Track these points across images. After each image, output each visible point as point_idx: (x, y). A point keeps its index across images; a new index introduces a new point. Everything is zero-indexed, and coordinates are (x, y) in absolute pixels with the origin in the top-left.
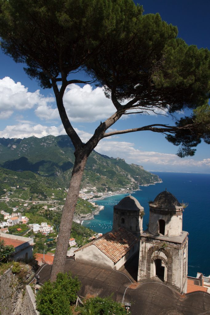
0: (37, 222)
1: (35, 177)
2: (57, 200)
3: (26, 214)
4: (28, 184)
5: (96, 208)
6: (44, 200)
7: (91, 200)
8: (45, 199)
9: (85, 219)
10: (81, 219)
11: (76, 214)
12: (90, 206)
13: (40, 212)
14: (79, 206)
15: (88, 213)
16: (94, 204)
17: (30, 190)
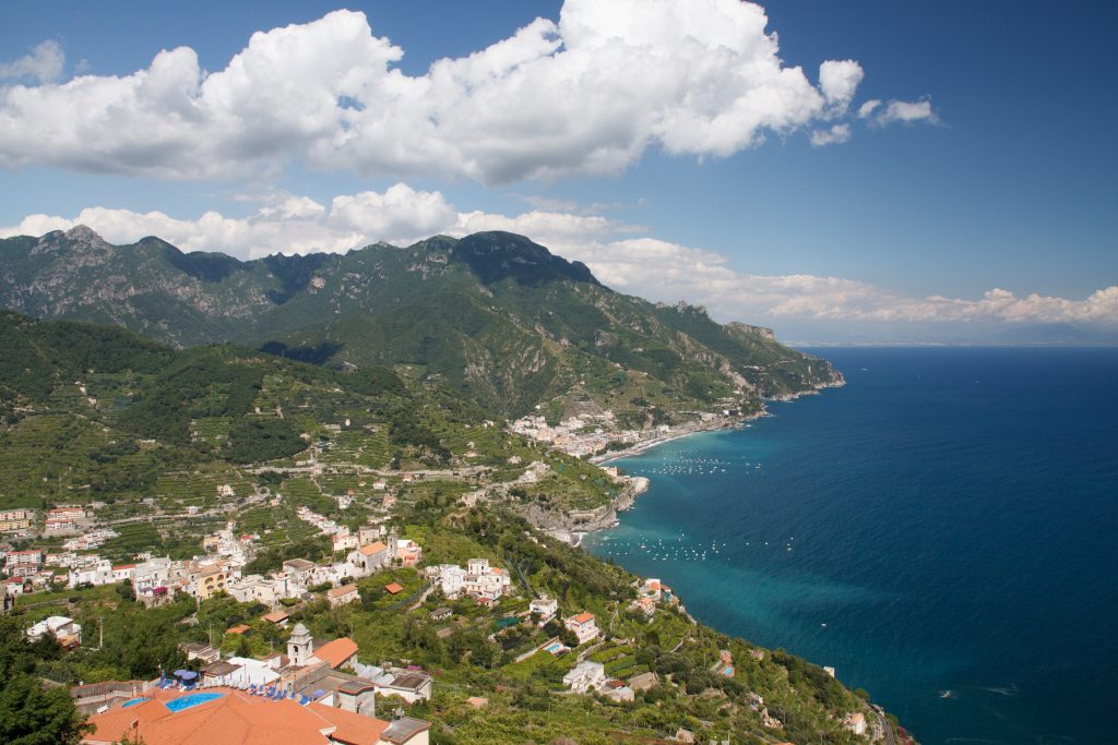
0: (452, 557)
1: (403, 386)
2: (490, 463)
3: (410, 528)
4: (380, 413)
5: (623, 485)
6: (439, 467)
7: (600, 458)
8: (445, 462)
9: (587, 528)
10: (573, 529)
11: (557, 510)
12: (600, 481)
13: (454, 519)
14: (565, 482)
15: (598, 506)
16: (613, 473)
17: (391, 433)
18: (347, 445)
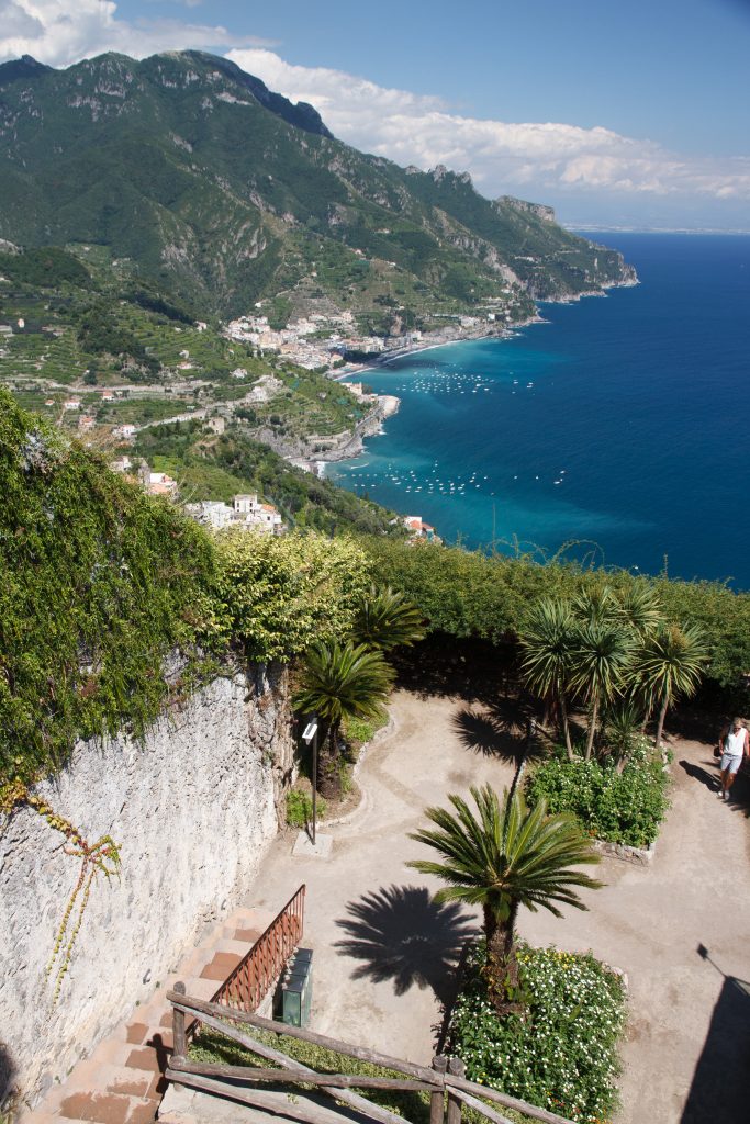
0: (213, 493)
1: (87, 274)
2: (205, 377)
3: (158, 460)
4: (62, 312)
5: (369, 406)
6: (146, 382)
7: (338, 372)
8: (154, 376)
9: (328, 457)
10: (312, 458)
11: (293, 435)
12: (342, 400)
13: (203, 448)
14: (302, 402)
15: (341, 431)
16: (357, 390)
17: (81, 338)
18: (24, 353)
